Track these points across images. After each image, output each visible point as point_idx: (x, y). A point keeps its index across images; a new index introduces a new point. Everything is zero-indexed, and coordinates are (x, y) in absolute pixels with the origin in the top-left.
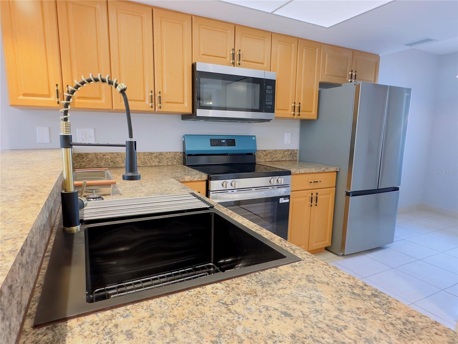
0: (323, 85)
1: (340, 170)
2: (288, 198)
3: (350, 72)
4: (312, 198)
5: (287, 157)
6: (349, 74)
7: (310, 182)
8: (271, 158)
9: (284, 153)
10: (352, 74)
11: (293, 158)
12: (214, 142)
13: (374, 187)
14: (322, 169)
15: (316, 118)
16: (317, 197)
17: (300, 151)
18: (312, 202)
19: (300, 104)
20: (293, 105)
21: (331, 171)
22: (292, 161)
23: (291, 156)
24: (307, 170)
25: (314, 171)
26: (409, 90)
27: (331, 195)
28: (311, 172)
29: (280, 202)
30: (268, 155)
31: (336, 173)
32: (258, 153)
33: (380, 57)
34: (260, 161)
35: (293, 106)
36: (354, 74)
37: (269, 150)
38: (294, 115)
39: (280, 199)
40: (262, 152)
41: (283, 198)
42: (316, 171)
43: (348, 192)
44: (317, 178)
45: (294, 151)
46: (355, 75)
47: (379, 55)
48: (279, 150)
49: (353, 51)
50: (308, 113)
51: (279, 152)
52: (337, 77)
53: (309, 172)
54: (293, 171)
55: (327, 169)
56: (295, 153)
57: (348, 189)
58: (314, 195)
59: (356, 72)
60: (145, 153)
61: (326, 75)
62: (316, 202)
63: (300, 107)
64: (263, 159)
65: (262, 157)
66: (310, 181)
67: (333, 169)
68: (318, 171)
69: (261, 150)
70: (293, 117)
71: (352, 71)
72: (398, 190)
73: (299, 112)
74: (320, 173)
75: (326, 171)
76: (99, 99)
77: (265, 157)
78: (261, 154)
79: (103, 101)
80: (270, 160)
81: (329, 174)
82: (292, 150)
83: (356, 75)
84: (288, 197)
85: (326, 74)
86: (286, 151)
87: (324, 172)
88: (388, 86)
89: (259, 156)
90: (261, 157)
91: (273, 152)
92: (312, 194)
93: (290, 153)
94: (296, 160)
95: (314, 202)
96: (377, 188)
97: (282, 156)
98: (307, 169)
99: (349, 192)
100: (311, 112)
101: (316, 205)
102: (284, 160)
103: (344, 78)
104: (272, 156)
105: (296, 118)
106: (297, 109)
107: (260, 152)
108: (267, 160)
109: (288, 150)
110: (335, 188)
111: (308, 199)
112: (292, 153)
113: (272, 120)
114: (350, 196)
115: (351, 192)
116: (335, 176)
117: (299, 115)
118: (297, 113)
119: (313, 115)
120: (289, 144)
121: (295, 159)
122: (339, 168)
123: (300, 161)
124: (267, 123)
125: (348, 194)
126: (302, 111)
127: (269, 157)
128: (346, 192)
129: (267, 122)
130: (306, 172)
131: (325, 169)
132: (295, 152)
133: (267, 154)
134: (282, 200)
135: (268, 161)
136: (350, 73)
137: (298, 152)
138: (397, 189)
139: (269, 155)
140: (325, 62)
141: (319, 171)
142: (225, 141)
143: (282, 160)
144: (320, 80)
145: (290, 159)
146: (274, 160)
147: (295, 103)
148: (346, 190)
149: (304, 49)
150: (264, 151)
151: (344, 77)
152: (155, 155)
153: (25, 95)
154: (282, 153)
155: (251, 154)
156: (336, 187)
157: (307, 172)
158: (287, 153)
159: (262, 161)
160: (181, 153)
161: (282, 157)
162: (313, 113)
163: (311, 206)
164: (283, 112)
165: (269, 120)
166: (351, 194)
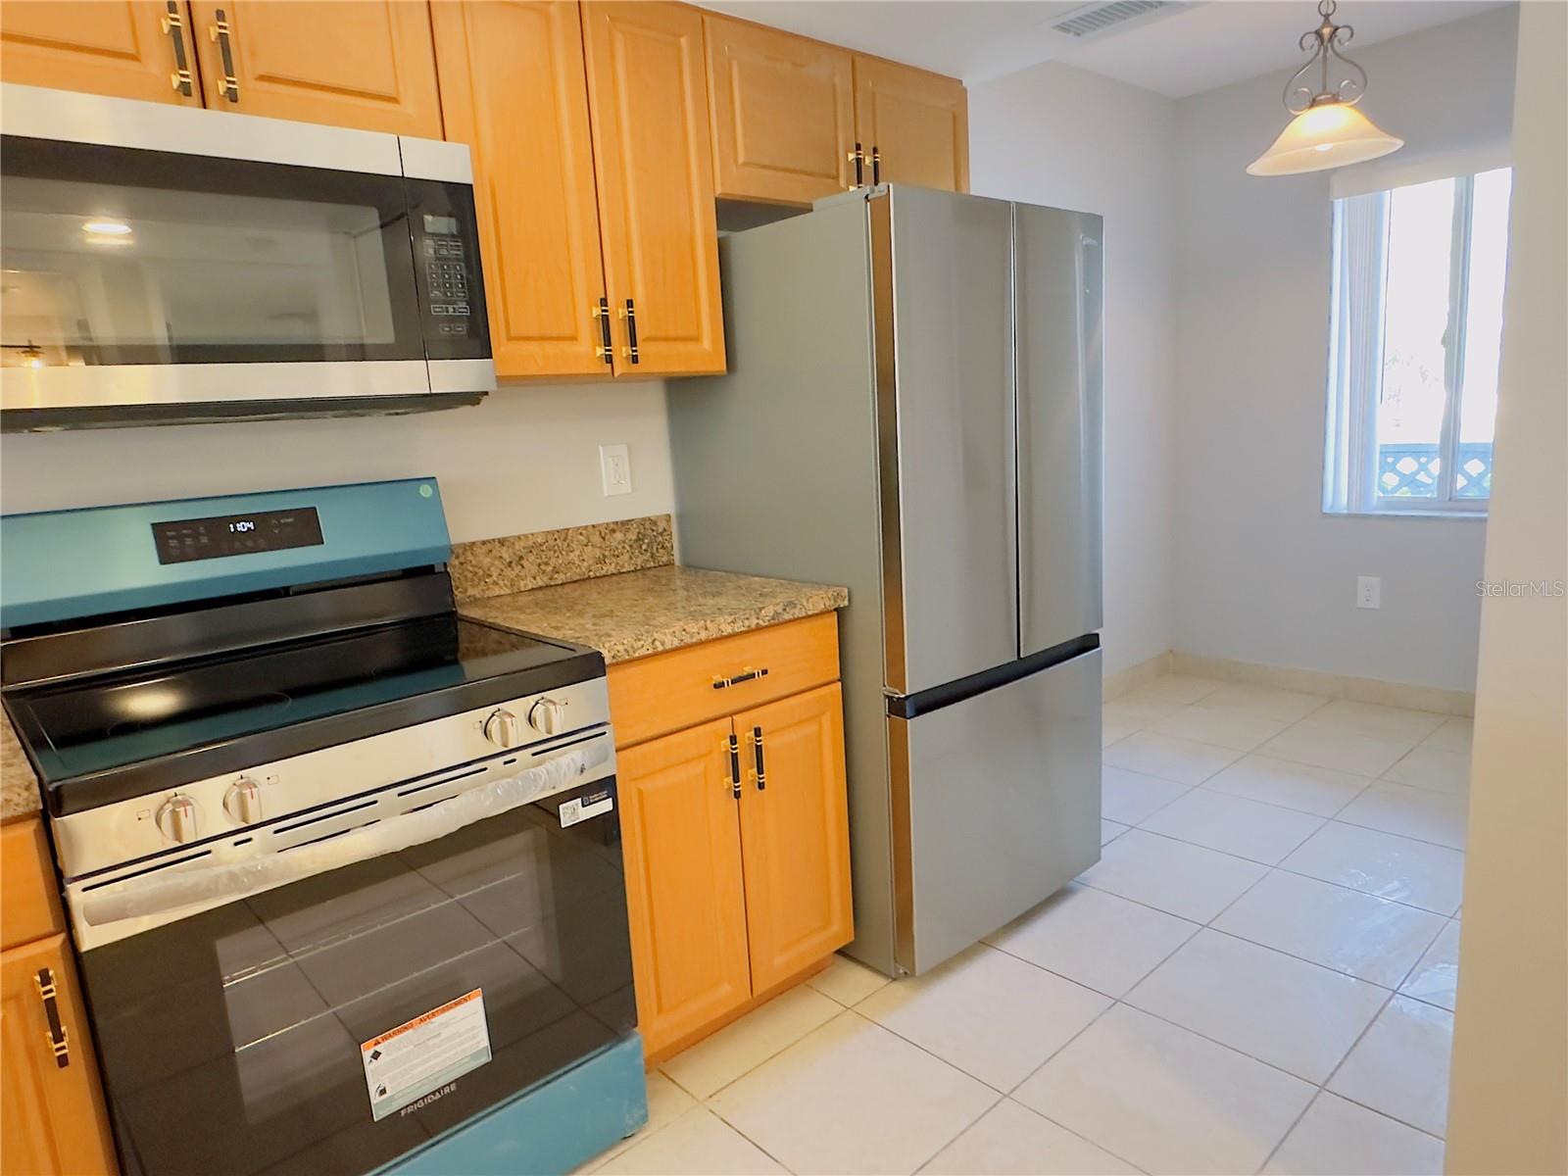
0: (735, 214)
1: (849, 600)
2: (604, 794)
3: (852, 152)
4: (735, 757)
5: (626, 557)
6: (848, 163)
7: (715, 686)
8: (544, 572)
9: (604, 538)
10: (858, 161)
11: (652, 556)
12: (180, 538)
13: (1002, 655)
14: (769, 612)
15: (719, 365)
16: (759, 749)
17: (681, 517)
18: (736, 779)
19: (630, 304)
20: (597, 311)
21: (810, 613)
22: (651, 573)
23: (644, 547)
24: (695, 631)
25: (728, 630)
26: (1093, 223)
27: (826, 720)
28: (714, 633)
29: (566, 821)
30: (523, 562)
31: (834, 619)
32: (470, 558)
33: (965, 90)
34: (489, 594)
35: (596, 318)
36: (868, 161)
37: (526, 536)
38: (609, 359)
39: (561, 806)
40: (490, 551)
41: (579, 800)
42: (739, 627)
43: (899, 698)
44: (746, 656)
45: (655, 523)
46: (872, 165)
47: (961, 82)
48: (578, 528)
49: (855, 60)
50: (680, 347)
51: (581, 538)
52: (797, 176)
53: (703, 635)
54: (615, 645)
55: (792, 604)
56: (661, 534)
57: (896, 687)
58: (746, 737)
59: (875, 150)
61: (746, 164)
62: (760, 771)
63: (631, 319)
64: (501, 583)
65: (495, 574)
66: (717, 678)
67: (819, 601)
68: (747, 623)
69: (484, 543)
70: (609, 370)
71: (858, 147)
72: (1097, 646)
73: (634, 343)
74: (759, 629)
75: (787, 617)
77: (510, 573)
78: (486, 561)
80: (540, 582)
81: (806, 625)
82: (643, 519)
83: (876, 164)
84: (607, 786)
85: (741, 160)
86: (613, 531)
87: (776, 624)
88: (1009, 202)
89: (481, 573)
90: (490, 576)
91: (552, 543)
92: (733, 740)
93: (634, 537)
94: (670, 564)
95: (748, 773)
96: (1016, 659)
97: (598, 553)
98: (693, 624)
99: (903, 696)
100: (697, 339)
101: (761, 786)
102: (612, 569)
103: (830, 181)
104: (546, 564)
105: (621, 375)
106: (618, 332)
107: (481, 551)
108: (522, 583)
109: (625, 524)
110: (840, 683)
111: (720, 764)
112: (646, 533)
113: (486, 393)
114: (909, 713)
115: (907, 697)
116: (836, 632)
117: (635, 360)
118: (621, 350)
119: (705, 354)
120: (628, 494)
121: (665, 559)
122: (845, 592)
123: (688, 566)
124: (465, 410)
125: (897, 708)
126: (647, 339)
127: (534, 569)
128: (888, 696)
129: (469, 407)
130: (688, 640)
131: (779, 609)
132: (660, 531)
133: (521, 558)
134: (573, 813)
135: (530, 587)
136: (852, 156)
137: (674, 528)
138: (1089, 643)
139: (532, 558)
140: (732, 102)
141: (754, 622)
142: (251, 525)
143: (603, 572)
144: (719, 191)
145: (639, 561)
146: (560, 578)
147: (604, 302)
148: (889, 690)
149: (619, 40)
150: (502, 542)
151: (828, 176)
154: (596, 539)
155: (427, 570)
156: (843, 679)
157: (694, 640)
158: (619, 536)
159: (497, 591)
161: (602, 561)
162: (706, 344)
163: (737, 795)
164: (549, 348)
165: (472, 398)
166: (909, 710)
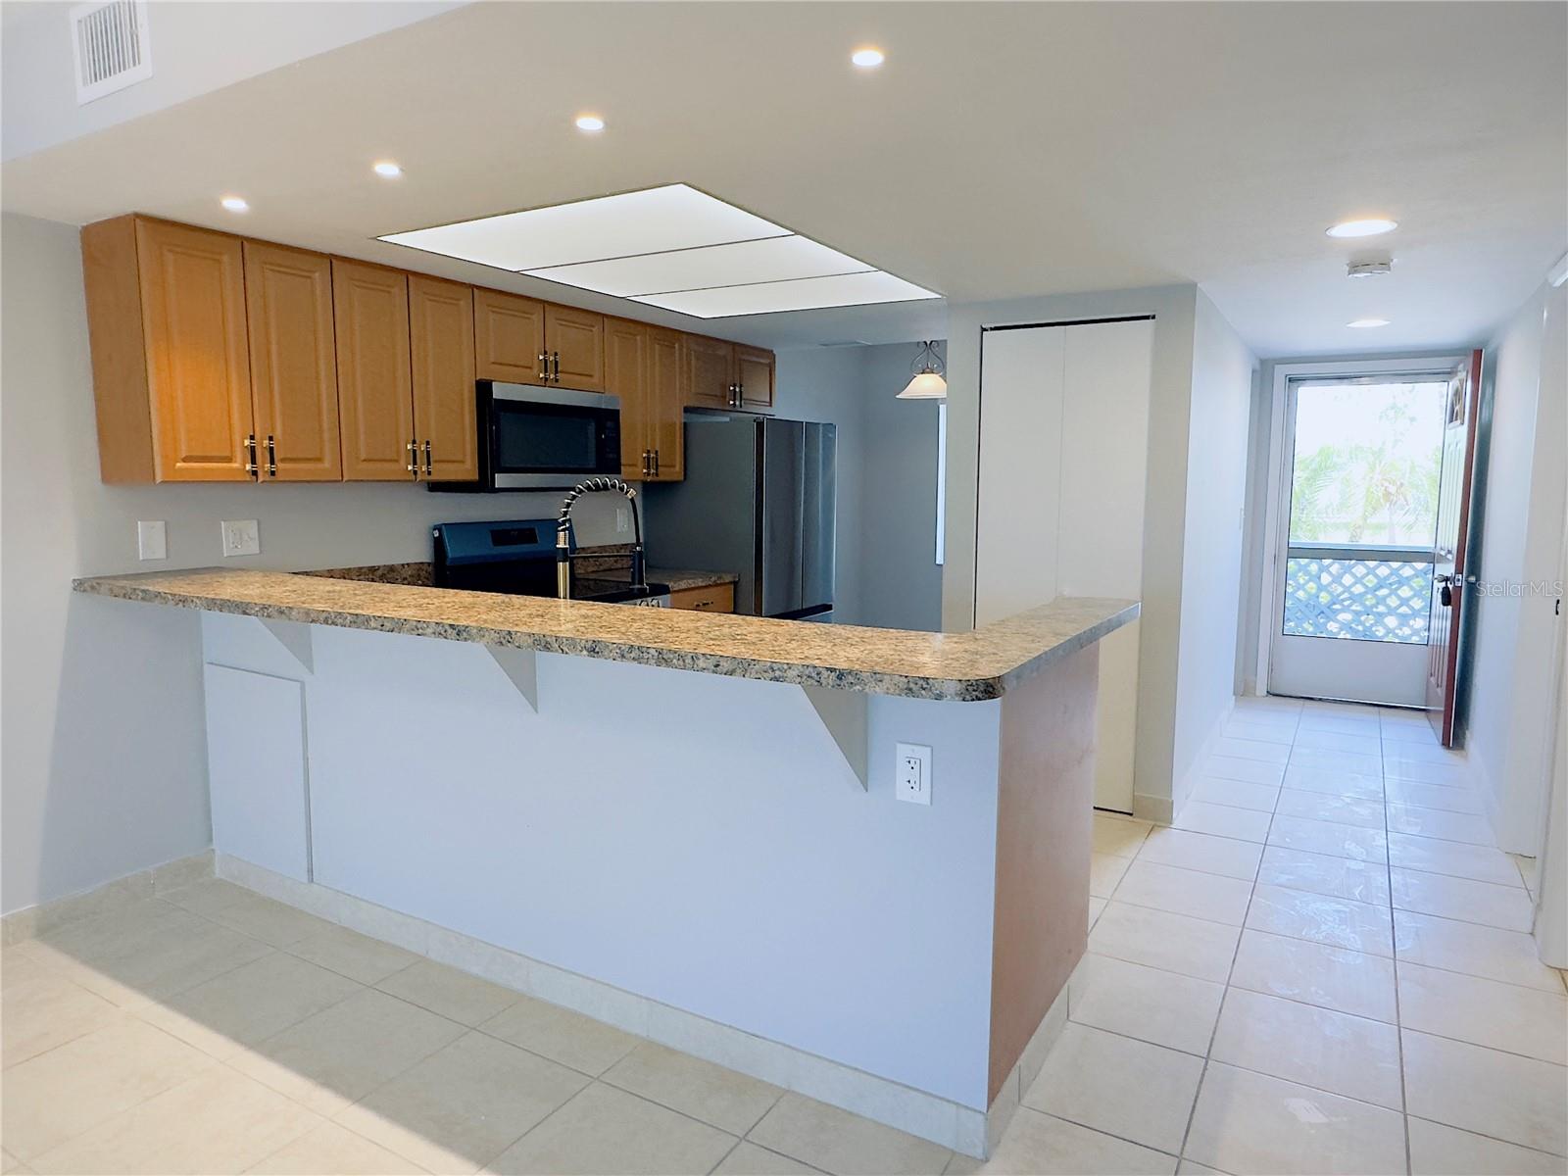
1: (739, 578)
3: (732, 386)
6: (730, 391)
8: (596, 565)
9: (618, 551)
10: (734, 390)
12: (498, 536)
14: (713, 579)
15: (682, 478)
17: (645, 543)
19: (656, 452)
20: (645, 455)
21: (726, 582)
24: (691, 583)
25: (700, 584)
28: (696, 585)
30: (589, 559)
31: (732, 586)
35: (644, 457)
36: (737, 389)
38: (648, 474)
42: (704, 584)
46: (739, 391)
49: (734, 346)
50: (669, 470)
52: (712, 397)
53: (693, 585)
54: (671, 585)
55: (720, 578)
59: (741, 385)
60: (361, 568)
61: (694, 392)
63: (656, 459)
65: (579, 564)
67: (728, 578)
68: (707, 583)
73: (656, 468)
74: (710, 586)
75: (719, 582)
76: (319, 460)
77: (585, 564)
79: (327, 465)
80: (595, 569)
81: (723, 587)
83: (741, 391)
86: (621, 548)
87: (715, 585)
98: (690, 581)
100: (674, 466)
103: (722, 399)
104: (597, 561)
106: (651, 463)
108: (589, 569)
109: (625, 545)
116: (733, 591)
118: (652, 470)
119: (675, 473)
122: (737, 575)
123: (650, 567)
126: (660, 466)
130: (689, 586)
131: (716, 578)
136: (732, 388)
140: (691, 368)
141: (709, 583)
142: (517, 533)
144: (685, 405)
146: (601, 568)
149: (656, 346)
150: (583, 549)
151: (722, 397)
152: (380, 572)
153: (184, 460)
157: (691, 587)
158: (623, 551)
160: (429, 564)
162: (677, 468)
164: (629, 469)
